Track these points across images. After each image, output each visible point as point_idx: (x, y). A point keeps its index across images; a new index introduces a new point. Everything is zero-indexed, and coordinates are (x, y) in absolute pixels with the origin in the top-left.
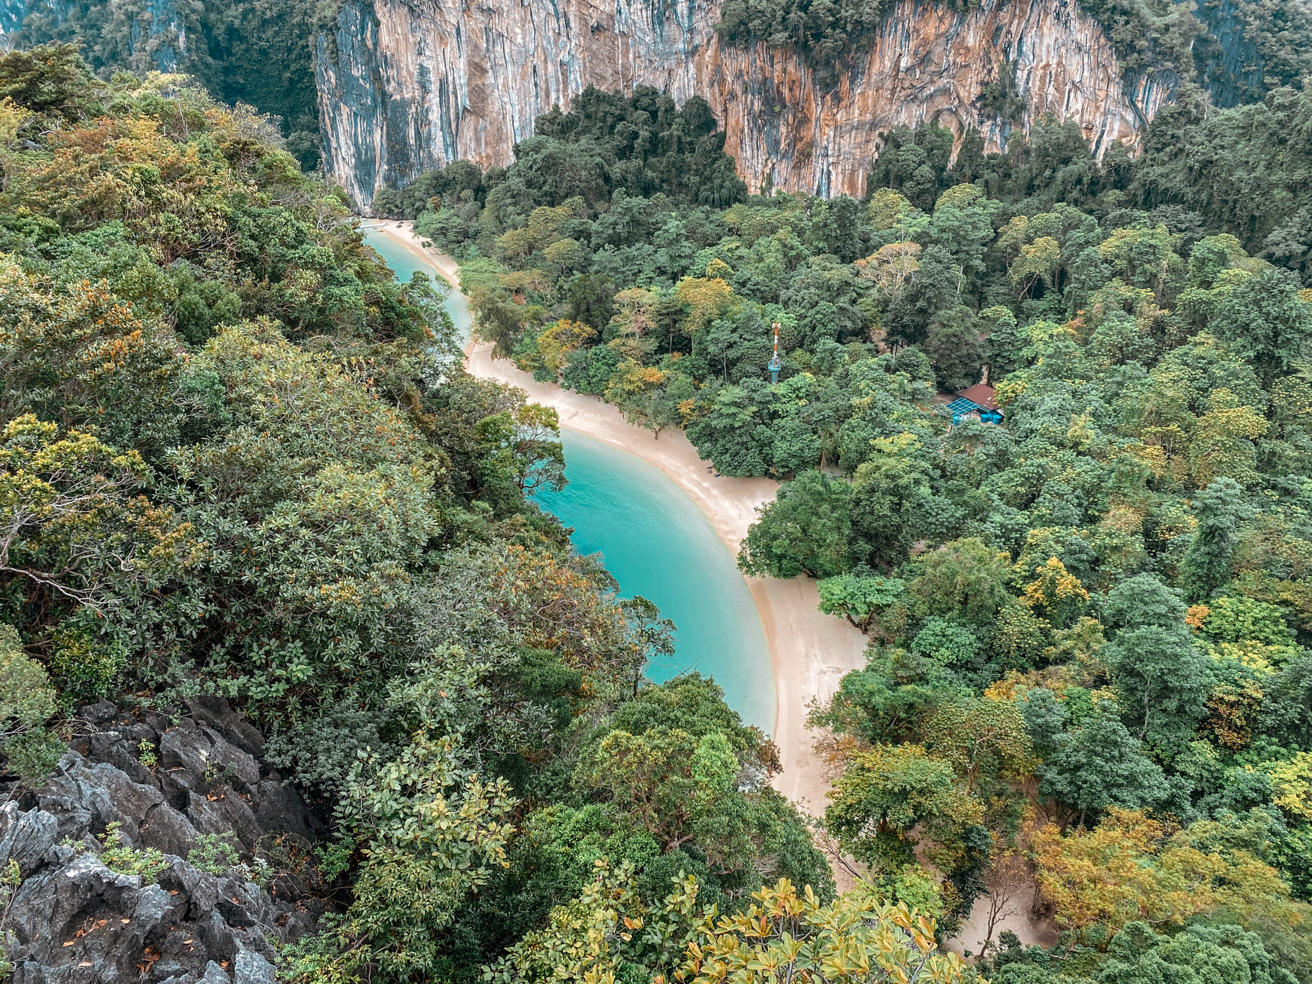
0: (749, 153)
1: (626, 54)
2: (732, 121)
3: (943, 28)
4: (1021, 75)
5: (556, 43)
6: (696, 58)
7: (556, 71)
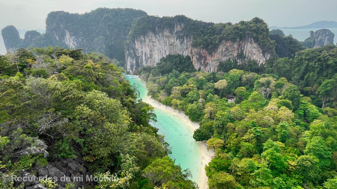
0: (197, 64)
1: (176, 49)
2: (194, 59)
3: (230, 44)
4: (244, 52)
5: (164, 47)
6: (188, 49)
7: (164, 51)
